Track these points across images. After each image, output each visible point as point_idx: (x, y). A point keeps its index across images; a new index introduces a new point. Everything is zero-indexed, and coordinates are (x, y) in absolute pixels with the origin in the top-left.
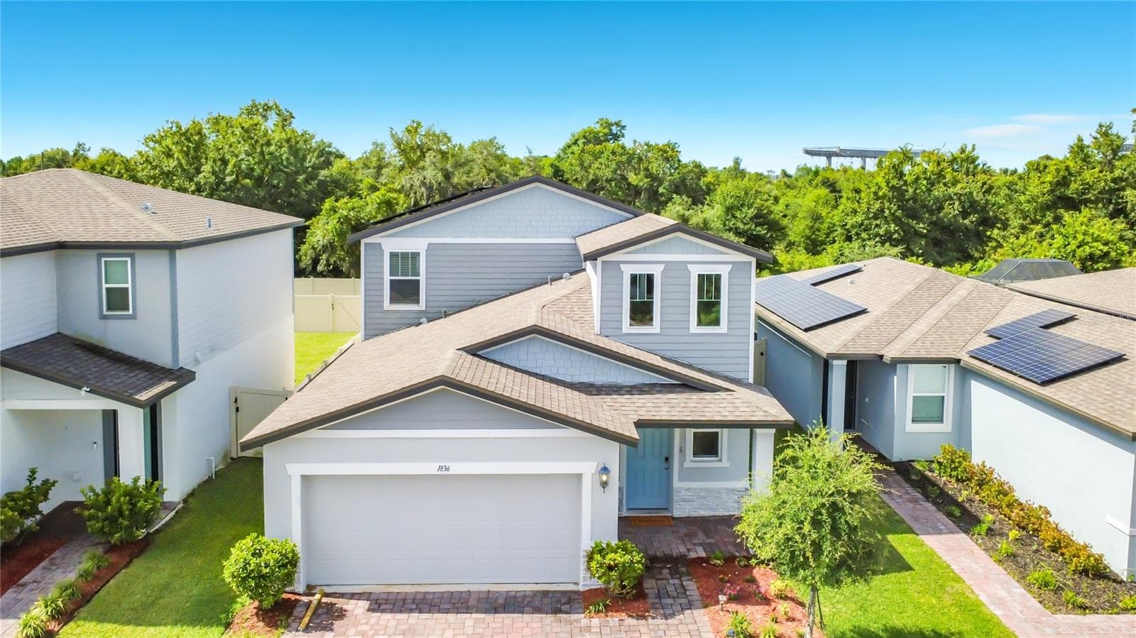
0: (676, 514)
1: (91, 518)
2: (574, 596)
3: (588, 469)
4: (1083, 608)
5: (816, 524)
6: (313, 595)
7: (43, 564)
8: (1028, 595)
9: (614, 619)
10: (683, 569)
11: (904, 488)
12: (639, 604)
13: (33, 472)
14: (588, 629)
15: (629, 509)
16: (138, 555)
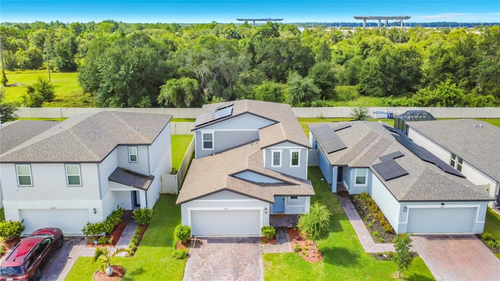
0: (286, 214)
1: (136, 219)
2: (258, 238)
3: (262, 209)
4: (383, 242)
5: (313, 228)
6: (194, 238)
7: (125, 230)
8: (372, 238)
9: (268, 245)
10: (286, 231)
11: (350, 204)
12: (275, 241)
13: (118, 206)
14: (262, 247)
15: (273, 212)
16: (147, 227)
